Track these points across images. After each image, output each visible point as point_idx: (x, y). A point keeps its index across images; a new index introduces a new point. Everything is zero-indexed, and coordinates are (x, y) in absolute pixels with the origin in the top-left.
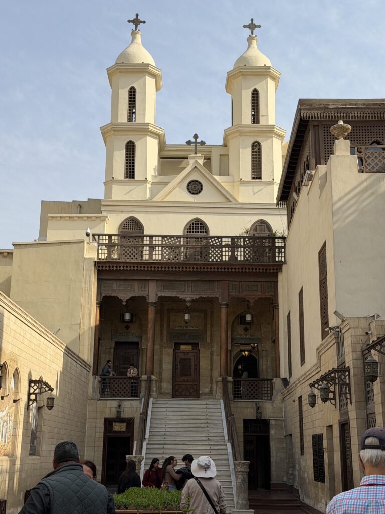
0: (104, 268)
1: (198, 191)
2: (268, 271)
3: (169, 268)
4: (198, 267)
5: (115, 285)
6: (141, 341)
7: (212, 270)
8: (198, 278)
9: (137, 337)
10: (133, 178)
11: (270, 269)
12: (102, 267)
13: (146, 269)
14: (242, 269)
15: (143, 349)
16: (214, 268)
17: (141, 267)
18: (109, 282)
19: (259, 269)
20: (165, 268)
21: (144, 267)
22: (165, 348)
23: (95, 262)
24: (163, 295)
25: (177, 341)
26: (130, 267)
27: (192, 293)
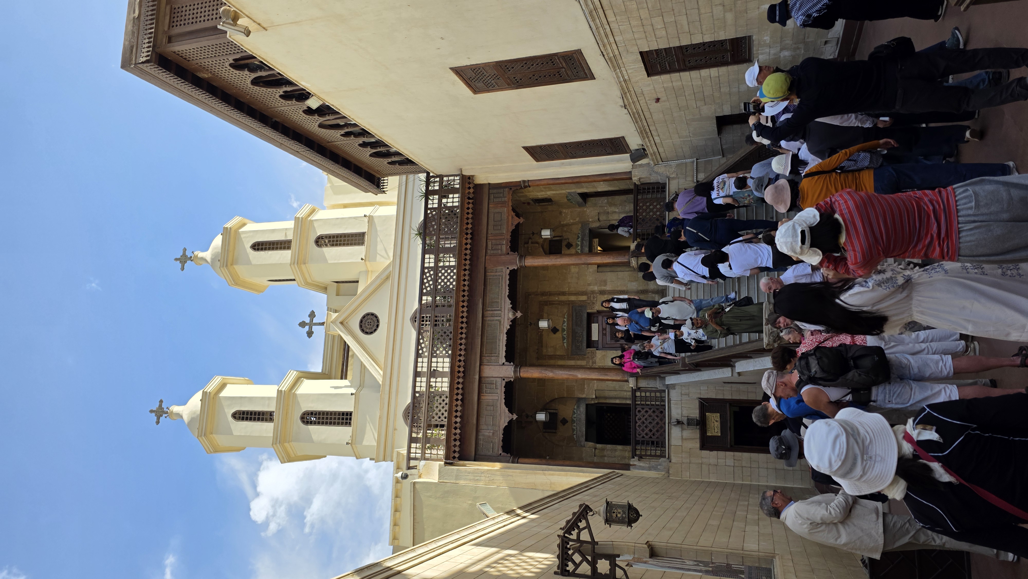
0: (457, 449)
1: (375, 319)
2: (471, 196)
3: (461, 344)
4: (462, 299)
5: (486, 432)
6: (585, 399)
7: (467, 278)
8: (481, 301)
9: (578, 407)
10: (351, 414)
11: (469, 193)
12: (455, 452)
13: (461, 380)
14: (467, 234)
15: (596, 397)
16: (465, 275)
17: (458, 389)
18: (481, 442)
19: (468, 208)
20: (461, 350)
21: (458, 383)
22: (594, 362)
23: (446, 463)
24: (504, 354)
25: (585, 344)
26: (457, 406)
27: (503, 310)
